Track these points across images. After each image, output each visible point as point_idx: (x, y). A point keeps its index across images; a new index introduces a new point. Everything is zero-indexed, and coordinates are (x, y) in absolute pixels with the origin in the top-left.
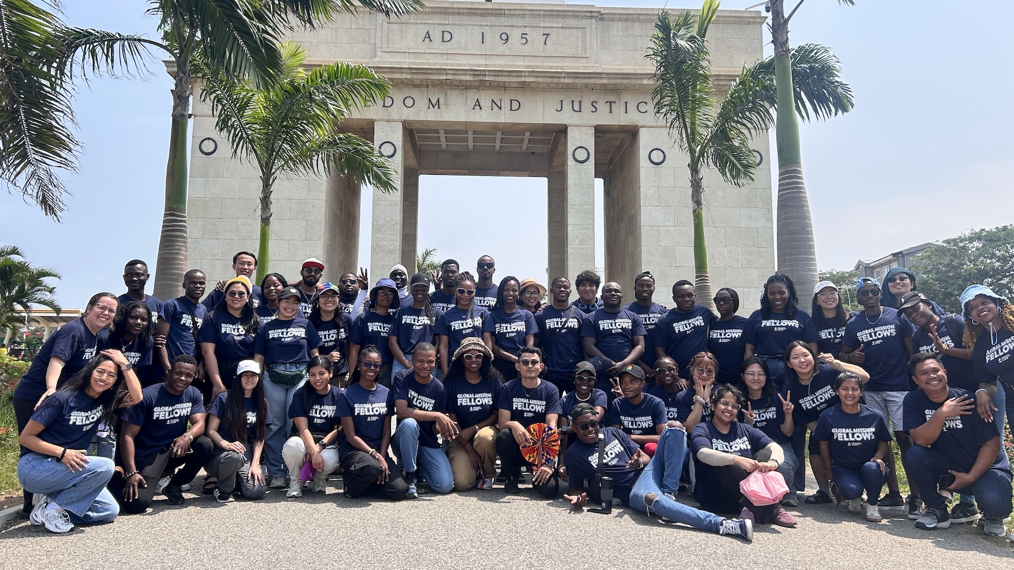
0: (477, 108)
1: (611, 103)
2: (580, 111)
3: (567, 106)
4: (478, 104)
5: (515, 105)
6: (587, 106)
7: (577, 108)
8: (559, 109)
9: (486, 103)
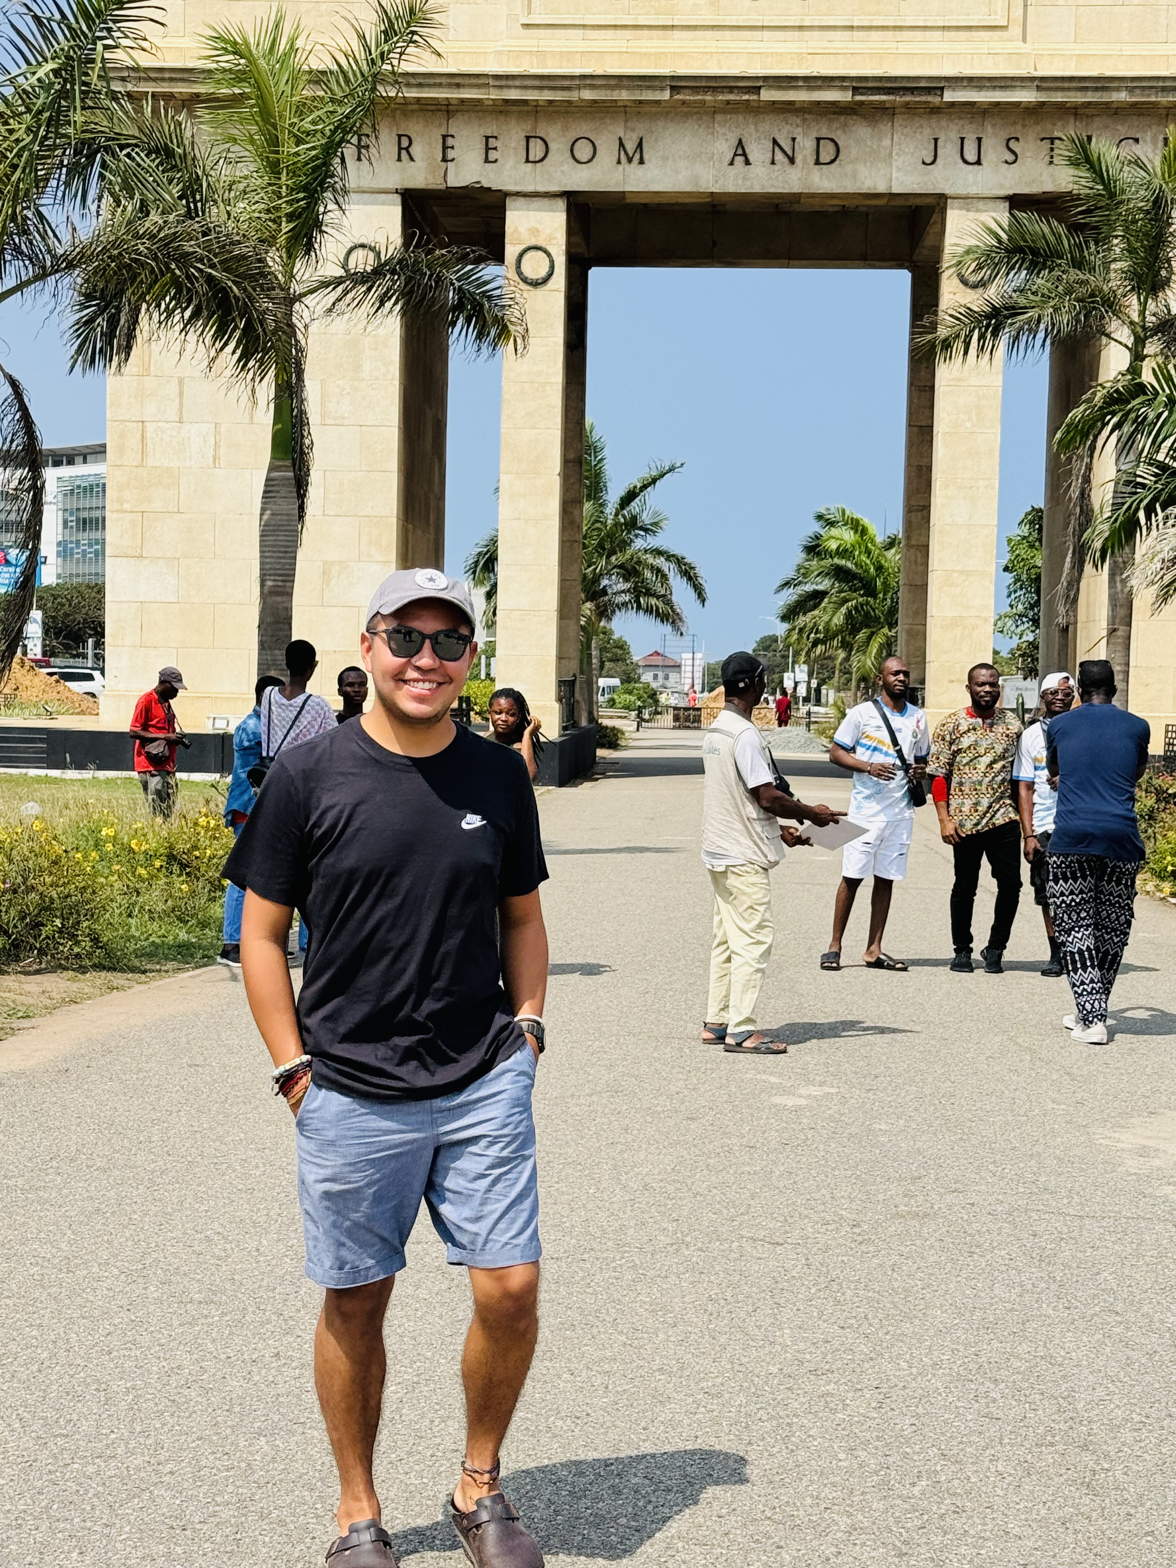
0: (740, 160)
1: (1052, 140)
2: (978, 162)
3: (948, 151)
4: (741, 150)
5: (827, 153)
6: (994, 151)
7: (971, 157)
8: (928, 161)
9: (758, 151)
